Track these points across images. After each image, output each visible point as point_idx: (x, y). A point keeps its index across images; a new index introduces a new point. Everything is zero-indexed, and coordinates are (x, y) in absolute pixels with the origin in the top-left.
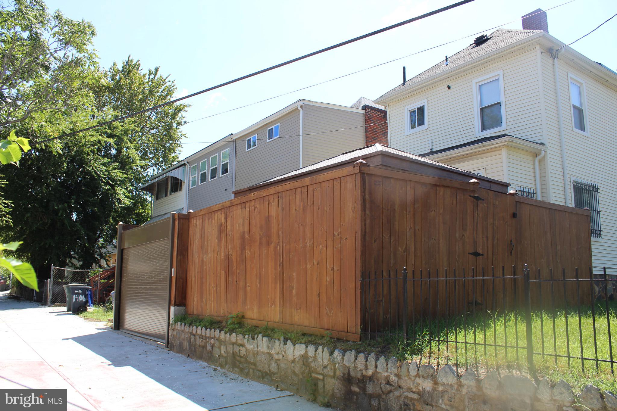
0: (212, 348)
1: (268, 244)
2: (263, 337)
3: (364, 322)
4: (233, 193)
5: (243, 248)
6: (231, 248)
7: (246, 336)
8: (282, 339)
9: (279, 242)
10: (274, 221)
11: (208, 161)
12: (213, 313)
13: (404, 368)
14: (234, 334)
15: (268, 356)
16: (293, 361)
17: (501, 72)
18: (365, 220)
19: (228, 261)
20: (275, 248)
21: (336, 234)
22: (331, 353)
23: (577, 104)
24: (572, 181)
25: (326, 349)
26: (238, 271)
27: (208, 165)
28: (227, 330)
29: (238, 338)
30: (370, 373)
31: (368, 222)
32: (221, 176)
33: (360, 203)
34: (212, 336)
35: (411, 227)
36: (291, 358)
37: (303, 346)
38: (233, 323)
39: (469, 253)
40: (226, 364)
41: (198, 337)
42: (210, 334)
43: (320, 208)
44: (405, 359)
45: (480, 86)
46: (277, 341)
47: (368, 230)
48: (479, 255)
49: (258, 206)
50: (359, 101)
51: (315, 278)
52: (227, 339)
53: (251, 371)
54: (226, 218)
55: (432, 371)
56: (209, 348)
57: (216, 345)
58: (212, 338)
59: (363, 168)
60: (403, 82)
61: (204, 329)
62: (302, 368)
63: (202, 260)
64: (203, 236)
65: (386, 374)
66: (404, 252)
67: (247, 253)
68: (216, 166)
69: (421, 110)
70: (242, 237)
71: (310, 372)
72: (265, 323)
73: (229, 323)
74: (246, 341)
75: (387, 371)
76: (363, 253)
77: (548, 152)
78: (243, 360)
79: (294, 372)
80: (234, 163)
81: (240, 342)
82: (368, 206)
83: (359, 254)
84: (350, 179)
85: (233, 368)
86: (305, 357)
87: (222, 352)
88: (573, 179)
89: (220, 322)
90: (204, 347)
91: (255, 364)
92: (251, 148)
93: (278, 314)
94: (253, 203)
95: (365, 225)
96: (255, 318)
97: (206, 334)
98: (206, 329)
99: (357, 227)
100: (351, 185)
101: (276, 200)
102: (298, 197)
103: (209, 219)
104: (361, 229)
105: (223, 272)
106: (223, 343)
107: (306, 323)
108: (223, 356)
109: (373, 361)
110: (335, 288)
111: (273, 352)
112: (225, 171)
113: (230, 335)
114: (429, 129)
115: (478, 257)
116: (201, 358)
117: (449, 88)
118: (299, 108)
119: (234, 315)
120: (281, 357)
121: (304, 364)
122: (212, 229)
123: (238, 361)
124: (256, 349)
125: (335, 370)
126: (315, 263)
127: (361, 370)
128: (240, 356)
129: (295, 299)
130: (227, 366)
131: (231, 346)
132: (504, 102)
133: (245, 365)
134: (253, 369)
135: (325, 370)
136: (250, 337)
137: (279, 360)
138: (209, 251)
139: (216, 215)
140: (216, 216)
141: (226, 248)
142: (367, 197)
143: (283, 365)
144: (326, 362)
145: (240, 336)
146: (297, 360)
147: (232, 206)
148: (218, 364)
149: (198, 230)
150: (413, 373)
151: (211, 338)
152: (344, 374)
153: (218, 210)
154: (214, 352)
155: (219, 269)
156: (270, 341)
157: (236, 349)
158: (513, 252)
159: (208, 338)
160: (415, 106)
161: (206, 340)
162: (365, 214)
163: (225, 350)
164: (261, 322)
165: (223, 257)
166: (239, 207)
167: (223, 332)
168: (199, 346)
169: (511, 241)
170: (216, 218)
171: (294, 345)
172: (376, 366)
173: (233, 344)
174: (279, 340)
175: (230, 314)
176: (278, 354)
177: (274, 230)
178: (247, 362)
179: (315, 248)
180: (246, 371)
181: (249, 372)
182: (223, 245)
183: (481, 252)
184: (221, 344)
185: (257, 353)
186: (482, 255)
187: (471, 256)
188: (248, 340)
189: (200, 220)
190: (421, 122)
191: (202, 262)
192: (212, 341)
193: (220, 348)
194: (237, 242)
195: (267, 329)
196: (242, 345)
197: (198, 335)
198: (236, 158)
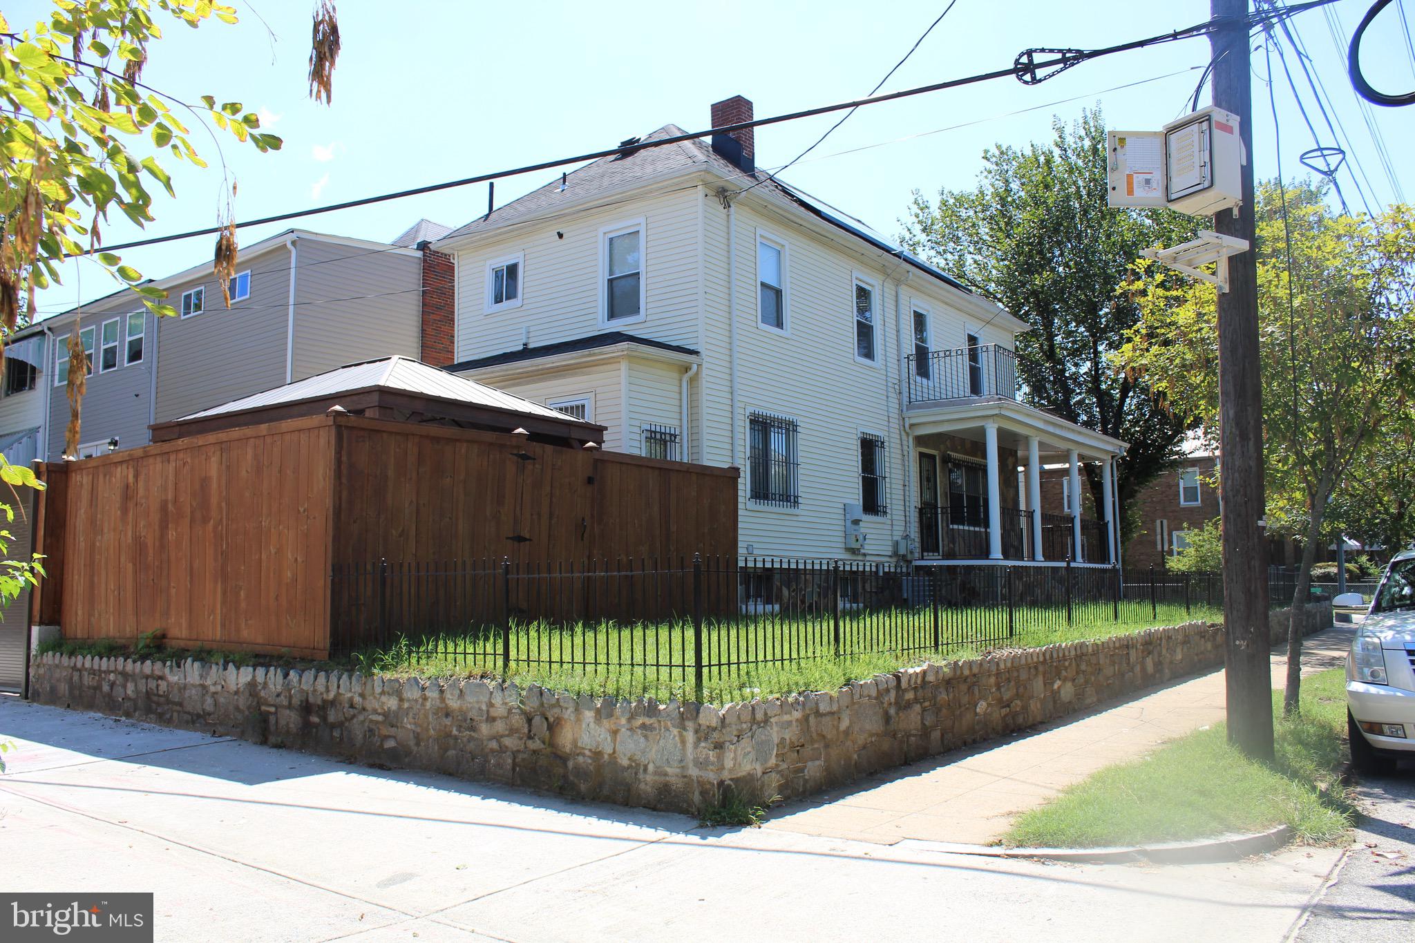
0: (112, 689)
1: (205, 520)
2: (193, 661)
3: (334, 633)
4: (150, 427)
5: (164, 527)
6: (144, 526)
7: (168, 663)
8: (221, 662)
9: (221, 520)
10: (214, 485)
11: (99, 329)
12: (112, 633)
13: (369, 687)
14: (148, 662)
15: (200, 689)
16: (237, 693)
17: (642, 220)
18: (340, 492)
19: (139, 547)
20: (215, 528)
21: (302, 510)
22: (286, 675)
23: (772, 282)
24: (747, 414)
25: (279, 670)
26: (156, 563)
27: (98, 340)
28: (136, 657)
29: (155, 668)
30: (331, 696)
31: (345, 494)
32: (126, 365)
33: (333, 467)
34: (112, 668)
35: (412, 502)
36: (233, 688)
37: (251, 669)
38: (148, 646)
39: (507, 538)
40: (135, 711)
41: (86, 673)
42: (108, 665)
43: (280, 472)
44: (373, 674)
45: (611, 240)
46: (214, 667)
47: (344, 505)
48: (525, 540)
49: (189, 460)
50: (416, 229)
51: (272, 575)
52: (137, 670)
53: (175, 715)
54: (136, 476)
55: (397, 685)
56: (106, 688)
57: (118, 682)
58: (112, 672)
59: (339, 419)
60: (487, 212)
61: (97, 658)
62: (248, 699)
63: (93, 545)
64: (94, 503)
65: (349, 695)
66: (400, 536)
67: (172, 535)
68: (117, 343)
69: (512, 270)
70: (164, 508)
71: (259, 704)
72: (199, 643)
73: (140, 647)
74: (167, 670)
75: (350, 691)
76: (336, 539)
77: (705, 365)
78: (162, 699)
79: (237, 708)
80: (155, 341)
81: (157, 673)
82: (345, 472)
83: (330, 539)
84: (321, 433)
85: (147, 715)
86: (252, 685)
87: (129, 692)
88: (750, 410)
89: (125, 647)
90: (98, 688)
91: (181, 704)
92: (192, 314)
93: (219, 629)
94: (181, 455)
95: (340, 498)
96: (184, 636)
97: (100, 666)
98: (101, 658)
99: (329, 502)
100: (323, 441)
101: (218, 453)
102: (250, 452)
103: (105, 476)
104: (334, 506)
105: (130, 566)
106: (130, 679)
107: (260, 640)
108: (129, 699)
109: (335, 680)
110: (299, 587)
111: (209, 682)
112: (135, 355)
113: (142, 663)
114: (523, 308)
115: (522, 544)
116: (90, 706)
117: (560, 236)
118: (289, 246)
119: (149, 633)
120: (219, 687)
121: (251, 695)
122: (110, 491)
123: (154, 702)
124: (183, 681)
125: (291, 697)
126: (273, 551)
127: (322, 694)
128: (160, 696)
129: (243, 605)
130: (137, 714)
131: (144, 681)
132: (644, 273)
133: (166, 708)
134: (179, 712)
135: (278, 700)
136: (174, 664)
137: (216, 693)
138: (106, 530)
139: (119, 469)
140: (119, 471)
141: (136, 525)
142: (344, 458)
143: (222, 700)
144: (279, 688)
145: (159, 664)
146: (242, 689)
147: (146, 455)
148: (121, 712)
149: (85, 494)
150: (378, 690)
151: (108, 672)
152: (301, 701)
153: (121, 462)
154: (114, 693)
155: (123, 559)
156: (203, 667)
157: (152, 684)
158: (585, 535)
159: (105, 672)
160: (504, 261)
161: (100, 676)
162: (341, 484)
163: (133, 688)
164: (192, 643)
165: (130, 540)
166: (159, 459)
167: (130, 661)
168: (89, 687)
169: (583, 519)
170: (118, 475)
171: (238, 668)
172: (339, 687)
173: (147, 677)
174: (217, 664)
175: (142, 632)
176: (215, 684)
177: (214, 500)
178: (168, 702)
179: (273, 530)
180: (168, 716)
181: (172, 716)
182: (131, 520)
183: (527, 536)
184: (127, 680)
185: (185, 687)
186: (530, 540)
187: (510, 541)
188: (171, 667)
189: (88, 475)
190: (512, 295)
191: (92, 548)
192: (112, 677)
193: (125, 687)
194: (155, 517)
195: (201, 651)
196: (161, 678)
197: (86, 669)
198: (159, 331)
